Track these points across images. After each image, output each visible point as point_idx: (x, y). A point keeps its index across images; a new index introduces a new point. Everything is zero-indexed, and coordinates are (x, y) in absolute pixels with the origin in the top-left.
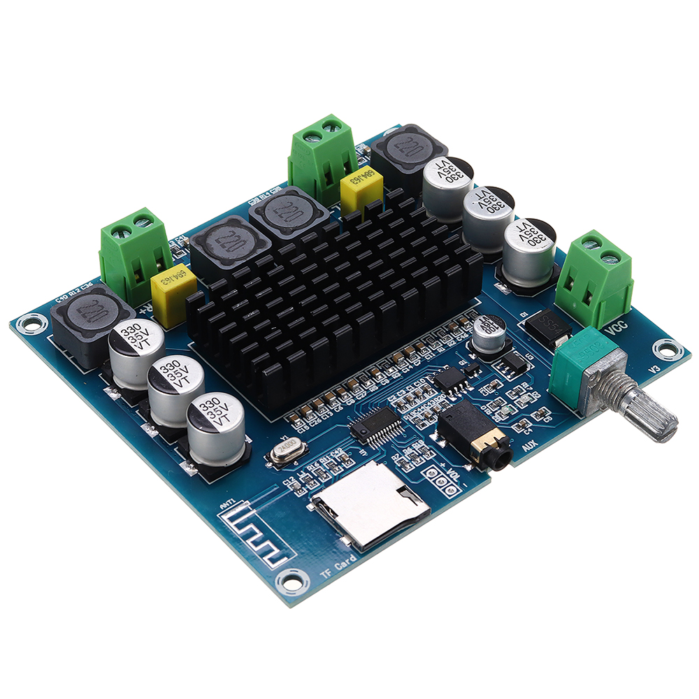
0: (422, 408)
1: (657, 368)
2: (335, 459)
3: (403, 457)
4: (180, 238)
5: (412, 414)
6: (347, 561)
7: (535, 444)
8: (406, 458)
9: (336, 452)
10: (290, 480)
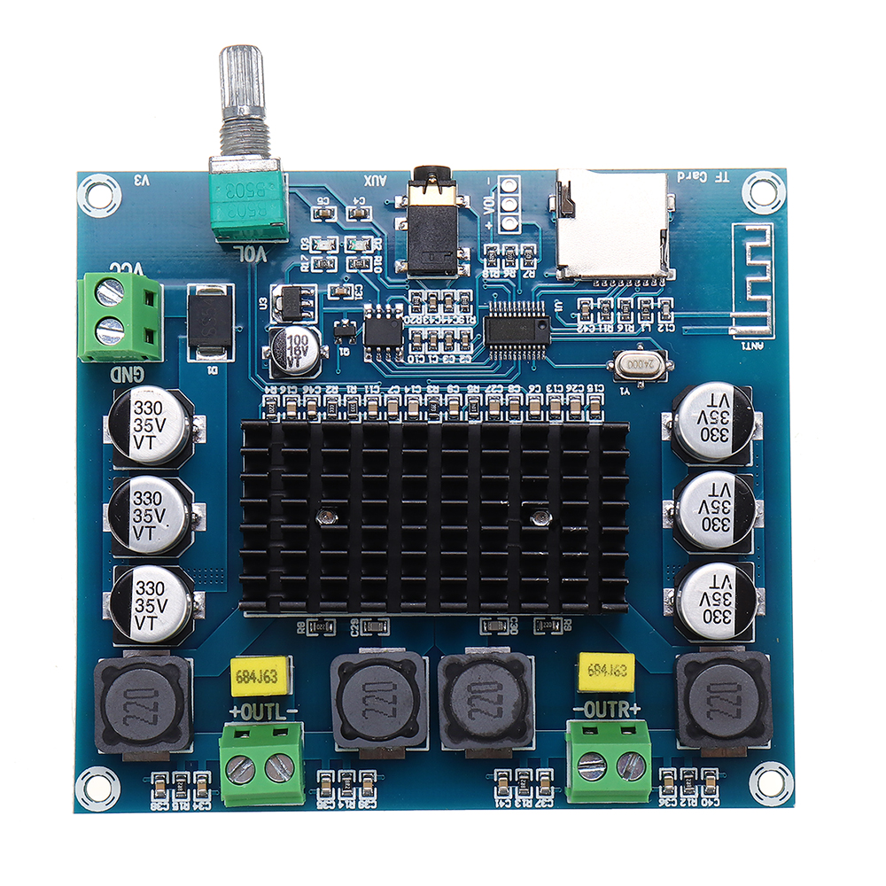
0: (444, 321)
1: (137, 180)
2: (595, 321)
3: (522, 268)
4: (502, 804)
5: (462, 322)
6: (689, 177)
7: (368, 179)
8: (520, 264)
9: (586, 329)
10: (664, 327)
